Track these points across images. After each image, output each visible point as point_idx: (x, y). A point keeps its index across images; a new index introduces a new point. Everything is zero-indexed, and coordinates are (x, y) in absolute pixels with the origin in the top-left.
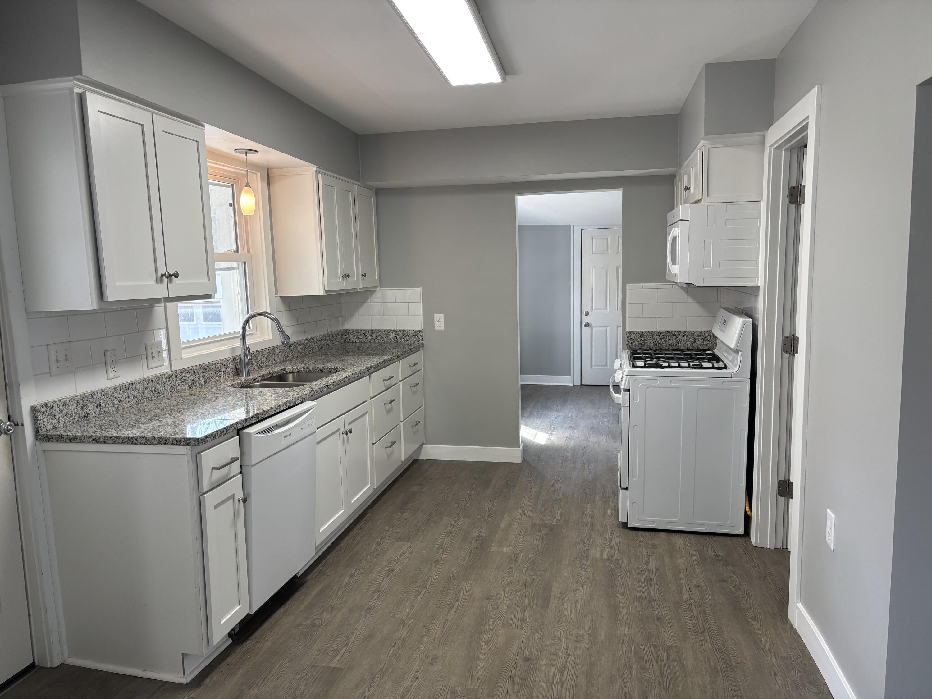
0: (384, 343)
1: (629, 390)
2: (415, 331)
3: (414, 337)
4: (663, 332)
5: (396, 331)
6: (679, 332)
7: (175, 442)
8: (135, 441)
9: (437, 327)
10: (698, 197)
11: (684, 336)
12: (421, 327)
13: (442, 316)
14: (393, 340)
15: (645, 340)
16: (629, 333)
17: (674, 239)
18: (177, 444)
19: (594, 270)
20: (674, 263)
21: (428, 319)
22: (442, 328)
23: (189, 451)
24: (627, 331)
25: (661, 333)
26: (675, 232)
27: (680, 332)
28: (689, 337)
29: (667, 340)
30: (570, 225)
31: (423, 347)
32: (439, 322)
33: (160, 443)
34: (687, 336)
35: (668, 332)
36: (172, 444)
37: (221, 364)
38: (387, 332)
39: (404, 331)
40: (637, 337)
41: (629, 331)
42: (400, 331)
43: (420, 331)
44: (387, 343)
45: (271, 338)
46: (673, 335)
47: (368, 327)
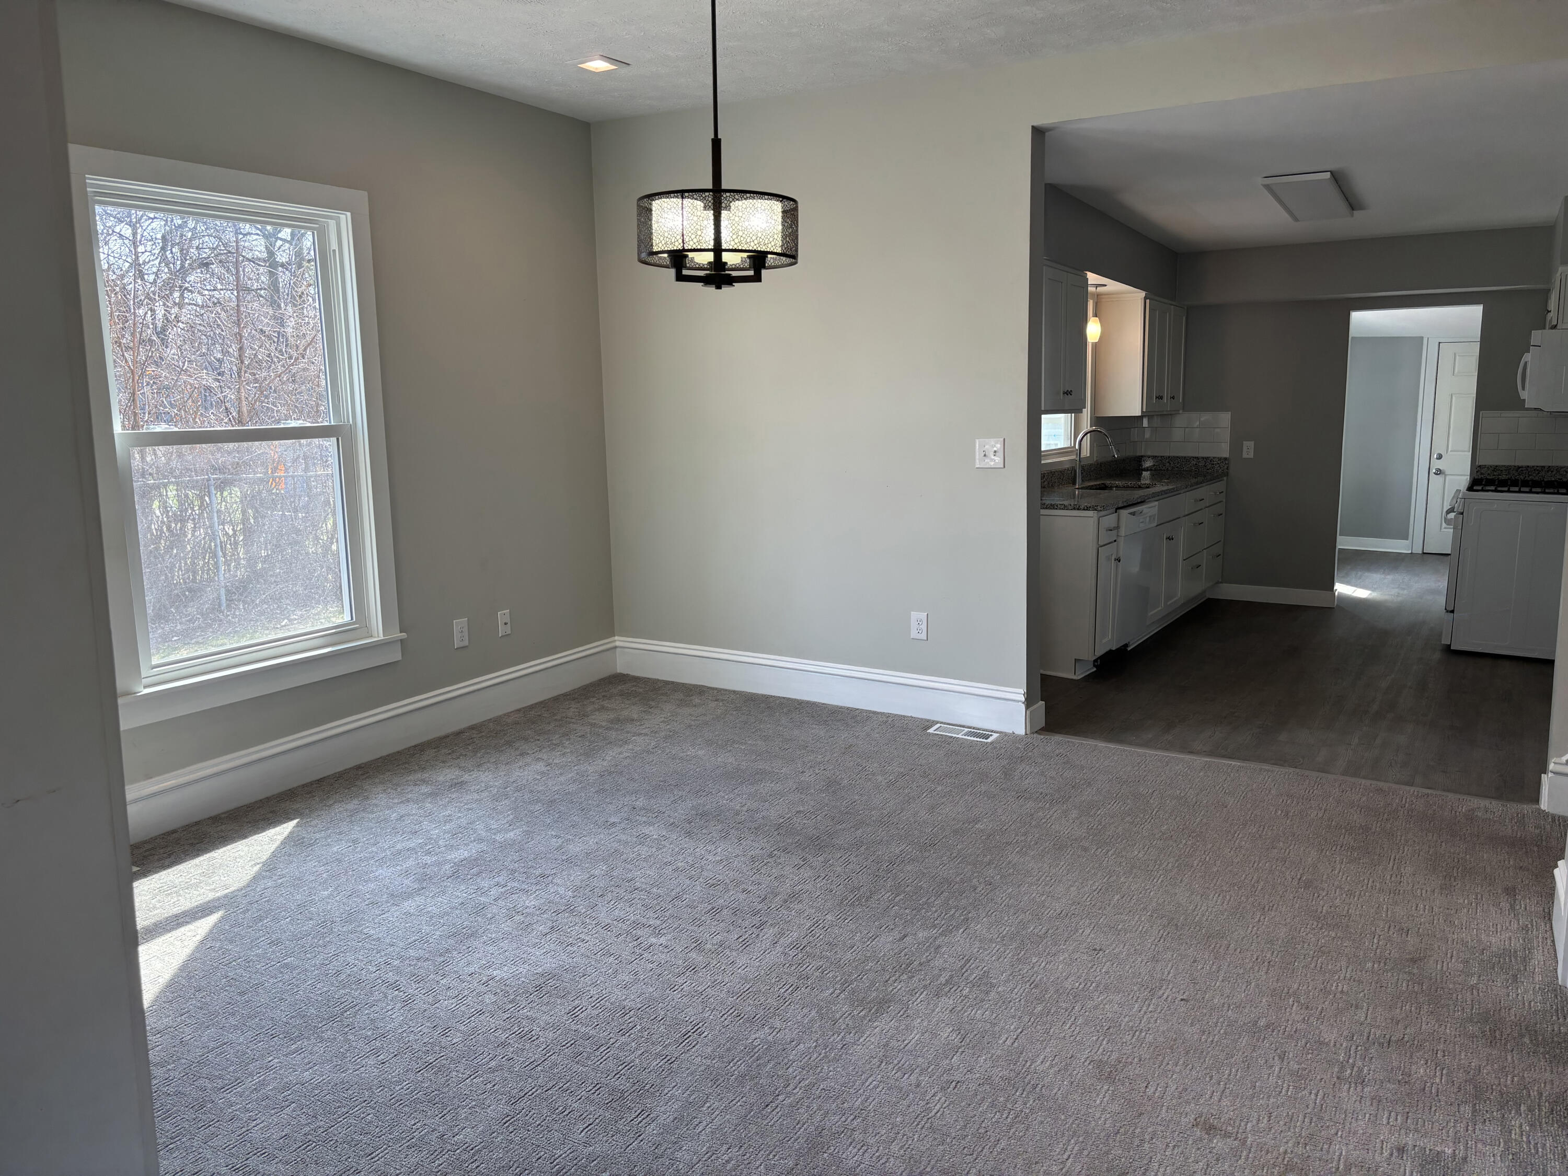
0: (1183, 471)
1: (1462, 513)
2: (1220, 459)
3: (1218, 465)
4: (1522, 467)
5: (1197, 458)
6: (1542, 467)
7: (1086, 508)
8: (1056, 507)
9: (1245, 456)
10: (1554, 323)
11: (1548, 471)
12: (1226, 455)
13: (1251, 444)
14: (1193, 468)
15: (1499, 475)
16: (1480, 466)
17: (1526, 363)
18: (1087, 510)
19: (1454, 398)
20: (1523, 388)
21: (1236, 445)
22: (1251, 455)
23: (1096, 515)
24: (1477, 464)
25: (1519, 467)
26: (1527, 357)
27: (1544, 467)
28: (1554, 473)
29: (1527, 475)
30: (1422, 338)
31: (1228, 476)
32: (1248, 450)
33: (1074, 509)
34: (1552, 472)
35: (1528, 466)
36: (1084, 509)
37: (1061, 472)
38: (1187, 459)
39: (1207, 458)
40: (1489, 472)
41: (1480, 464)
42: (1203, 458)
43: (1226, 459)
44: (1187, 471)
45: (1088, 455)
46: (1535, 470)
47: (1167, 454)
